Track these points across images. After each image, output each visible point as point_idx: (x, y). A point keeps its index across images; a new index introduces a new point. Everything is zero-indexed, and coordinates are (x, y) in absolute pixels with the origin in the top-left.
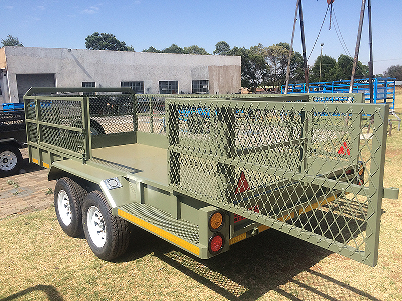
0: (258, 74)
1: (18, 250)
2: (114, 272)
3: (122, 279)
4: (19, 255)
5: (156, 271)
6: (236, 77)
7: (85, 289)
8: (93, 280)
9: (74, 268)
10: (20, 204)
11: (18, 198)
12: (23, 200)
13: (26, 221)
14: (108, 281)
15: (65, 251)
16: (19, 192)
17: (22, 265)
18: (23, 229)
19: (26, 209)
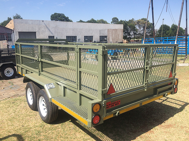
0: (132, 33)
1: (7, 116)
2: (50, 129)
3: (53, 133)
4: (7, 119)
5: (70, 130)
6: (121, 35)
7: (34, 137)
8: (39, 133)
9: (31, 126)
10: (12, 93)
11: (12, 90)
12: (14, 91)
13: (13, 101)
14: (46, 134)
15: (29, 117)
16: (13, 87)
17: (7, 123)
18: (11, 106)
19: (15, 96)
